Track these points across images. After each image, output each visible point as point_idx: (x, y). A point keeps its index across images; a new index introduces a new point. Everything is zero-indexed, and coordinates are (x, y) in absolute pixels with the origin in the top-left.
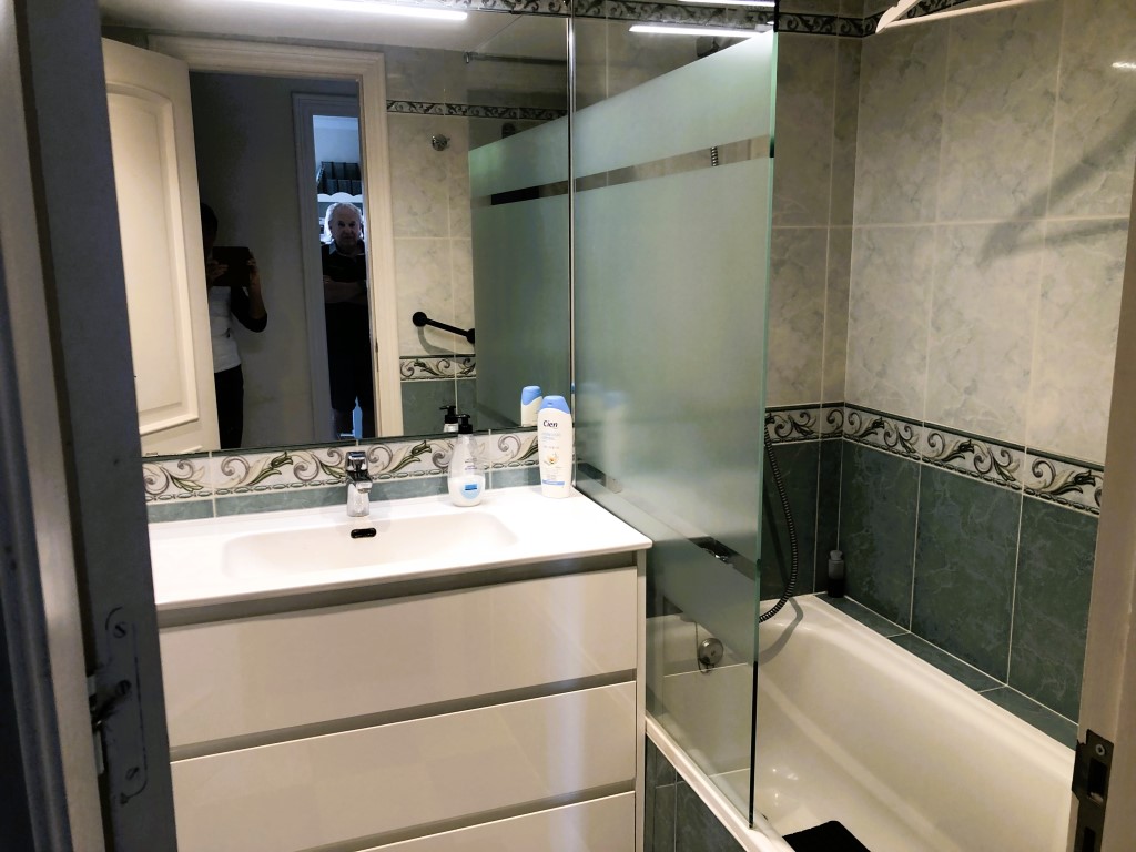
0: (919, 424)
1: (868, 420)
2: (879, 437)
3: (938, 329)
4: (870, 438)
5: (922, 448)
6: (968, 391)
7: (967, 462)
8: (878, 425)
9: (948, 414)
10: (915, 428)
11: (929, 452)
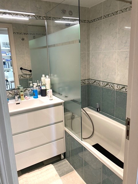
0: (101, 81)
1: (93, 81)
2: (95, 83)
3: (103, 67)
4: (94, 84)
5: (101, 85)
6: (108, 76)
7: (108, 86)
8: (95, 82)
9: (105, 79)
10: (100, 82)
11: (103, 85)
